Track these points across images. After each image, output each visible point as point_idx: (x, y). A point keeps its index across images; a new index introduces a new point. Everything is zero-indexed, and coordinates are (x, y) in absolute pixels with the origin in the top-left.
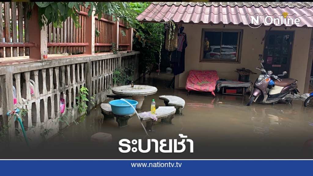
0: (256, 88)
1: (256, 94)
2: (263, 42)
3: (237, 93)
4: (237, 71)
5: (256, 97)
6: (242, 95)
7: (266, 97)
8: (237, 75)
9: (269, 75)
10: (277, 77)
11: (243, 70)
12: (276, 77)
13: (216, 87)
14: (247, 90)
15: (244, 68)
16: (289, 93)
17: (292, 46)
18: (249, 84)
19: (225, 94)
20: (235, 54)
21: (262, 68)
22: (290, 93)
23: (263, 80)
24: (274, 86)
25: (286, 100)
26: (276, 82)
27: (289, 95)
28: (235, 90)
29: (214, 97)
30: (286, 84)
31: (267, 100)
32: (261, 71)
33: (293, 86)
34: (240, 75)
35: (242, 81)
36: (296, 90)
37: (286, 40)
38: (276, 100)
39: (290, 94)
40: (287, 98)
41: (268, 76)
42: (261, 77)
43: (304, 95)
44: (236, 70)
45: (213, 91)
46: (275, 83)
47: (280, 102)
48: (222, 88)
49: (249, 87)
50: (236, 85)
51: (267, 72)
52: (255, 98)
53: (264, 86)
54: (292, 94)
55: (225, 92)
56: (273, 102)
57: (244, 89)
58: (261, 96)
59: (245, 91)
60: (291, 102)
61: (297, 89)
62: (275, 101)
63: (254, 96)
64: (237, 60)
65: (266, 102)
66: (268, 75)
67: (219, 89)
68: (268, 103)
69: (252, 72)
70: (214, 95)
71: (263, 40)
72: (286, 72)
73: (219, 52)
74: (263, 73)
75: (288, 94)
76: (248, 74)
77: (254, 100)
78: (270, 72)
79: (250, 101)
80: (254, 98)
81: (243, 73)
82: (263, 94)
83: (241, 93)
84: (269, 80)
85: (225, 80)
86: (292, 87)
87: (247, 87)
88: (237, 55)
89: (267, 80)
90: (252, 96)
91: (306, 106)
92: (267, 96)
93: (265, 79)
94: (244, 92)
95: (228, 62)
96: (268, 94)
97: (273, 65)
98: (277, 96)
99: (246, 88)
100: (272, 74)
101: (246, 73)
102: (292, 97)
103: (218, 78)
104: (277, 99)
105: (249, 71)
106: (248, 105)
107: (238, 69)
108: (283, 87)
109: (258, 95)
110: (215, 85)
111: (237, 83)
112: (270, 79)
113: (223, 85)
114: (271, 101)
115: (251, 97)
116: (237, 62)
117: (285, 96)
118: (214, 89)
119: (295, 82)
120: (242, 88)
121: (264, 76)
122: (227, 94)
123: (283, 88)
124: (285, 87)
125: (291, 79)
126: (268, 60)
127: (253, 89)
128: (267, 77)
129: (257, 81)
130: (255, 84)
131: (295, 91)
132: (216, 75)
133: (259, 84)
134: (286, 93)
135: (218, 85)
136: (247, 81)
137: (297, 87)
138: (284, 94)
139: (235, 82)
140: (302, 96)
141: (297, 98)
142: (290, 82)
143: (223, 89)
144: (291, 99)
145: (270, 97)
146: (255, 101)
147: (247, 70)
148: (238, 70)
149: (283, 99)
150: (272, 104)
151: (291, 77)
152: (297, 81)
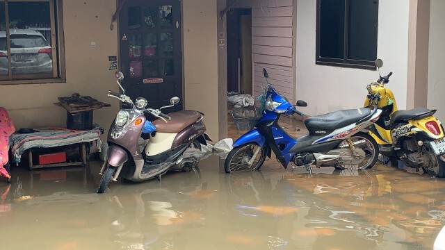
0: (113, 144)
1: (115, 160)
2: (115, 24)
3: (68, 161)
4: (60, 105)
5: (115, 168)
6: (80, 163)
7: (140, 164)
8: (60, 115)
9: (140, 109)
10: (159, 112)
11: (75, 99)
12: (156, 112)
13: (10, 153)
14: (92, 150)
15: (78, 95)
16: (189, 146)
17: (180, 30)
18: (96, 134)
19: (37, 167)
20: (49, 52)
21: (121, 93)
22: (192, 145)
23: (128, 123)
24: (154, 134)
25: (186, 163)
26: (158, 124)
27: (191, 152)
28: (63, 155)
29: (8, 182)
30: (180, 125)
31: (145, 170)
32: (121, 101)
33: (197, 127)
34: (69, 114)
35: (78, 129)
36: (203, 136)
37: (165, 18)
38: (164, 167)
39: (193, 148)
40: (188, 158)
41: (137, 111)
42: (122, 117)
43: (220, 142)
44: (58, 101)
45: (4, 166)
46: (156, 126)
47: (172, 171)
48: (25, 154)
49: (96, 140)
50: (61, 141)
51: (134, 102)
52: (116, 171)
53: (132, 138)
54: (196, 147)
55: (36, 162)
56: (158, 175)
57: (84, 147)
58: (129, 165)
59: (88, 152)
60: (196, 167)
61: (205, 135)
62: (162, 170)
63: (112, 167)
64: (55, 74)
65: (142, 178)
66: (137, 108)
67: (18, 157)
68: (148, 177)
69: (98, 104)
70: (8, 176)
71: (114, 19)
72: (176, 98)
73: (6, 49)
74: (126, 107)
75: (189, 149)
76: (88, 109)
77: (114, 176)
78: (142, 102)
79: (104, 182)
80: (111, 171)
81: (77, 108)
82: (132, 157)
83: (78, 157)
84: (143, 122)
85: (31, 131)
86: (194, 132)
87: (92, 142)
88: (54, 53)
89: (138, 122)
90: (106, 167)
91: (229, 172)
92: (143, 161)
93: (133, 119)
94: (84, 155)
95: (33, 81)
96: (144, 155)
97: (144, 80)
98: (164, 157)
99: (88, 145)
100: (147, 107)
101: (84, 108)
102: (197, 155)
103: (13, 127)
104: (166, 164)
105: (91, 102)
106: (101, 191)
107: (61, 99)
108: (176, 134)
109: (120, 162)
110: (7, 148)
111: (66, 135)
112: (143, 119)
113: (28, 145)
114: (154, 172)
115: (105, 170)
116: (58, 80)
117: (182, 154)
118: (6, 160)
119: (200, 118)
120: (80, 145)
121: (130, 114)
122: (42, 166)
123: (176, 137)
124: (179, 133)
125: (190, 112)
126: (131, 69)
127: (107, 147)
128: (137, 114)
129: (113, 126)
130: (109, 137)
131: (202, 139)
132: (6, 119)
133: (120, 133)
134: (184, 146)
135: (16, 146)
136: (88, 126)
137: (204, 129)
138: (179, 149)
139: (60, 134)
140: (216, 146)
141: (208, 152)
142: (190, 120)
143: (31, 154)
144: (196, 159)
145: (150, 162)
146: (115, 180)
147: (85, 98)
148: (63, 101)
149: (179, 161)
150: (156, 178)
151: (188, 106)
152: (203, 115)
